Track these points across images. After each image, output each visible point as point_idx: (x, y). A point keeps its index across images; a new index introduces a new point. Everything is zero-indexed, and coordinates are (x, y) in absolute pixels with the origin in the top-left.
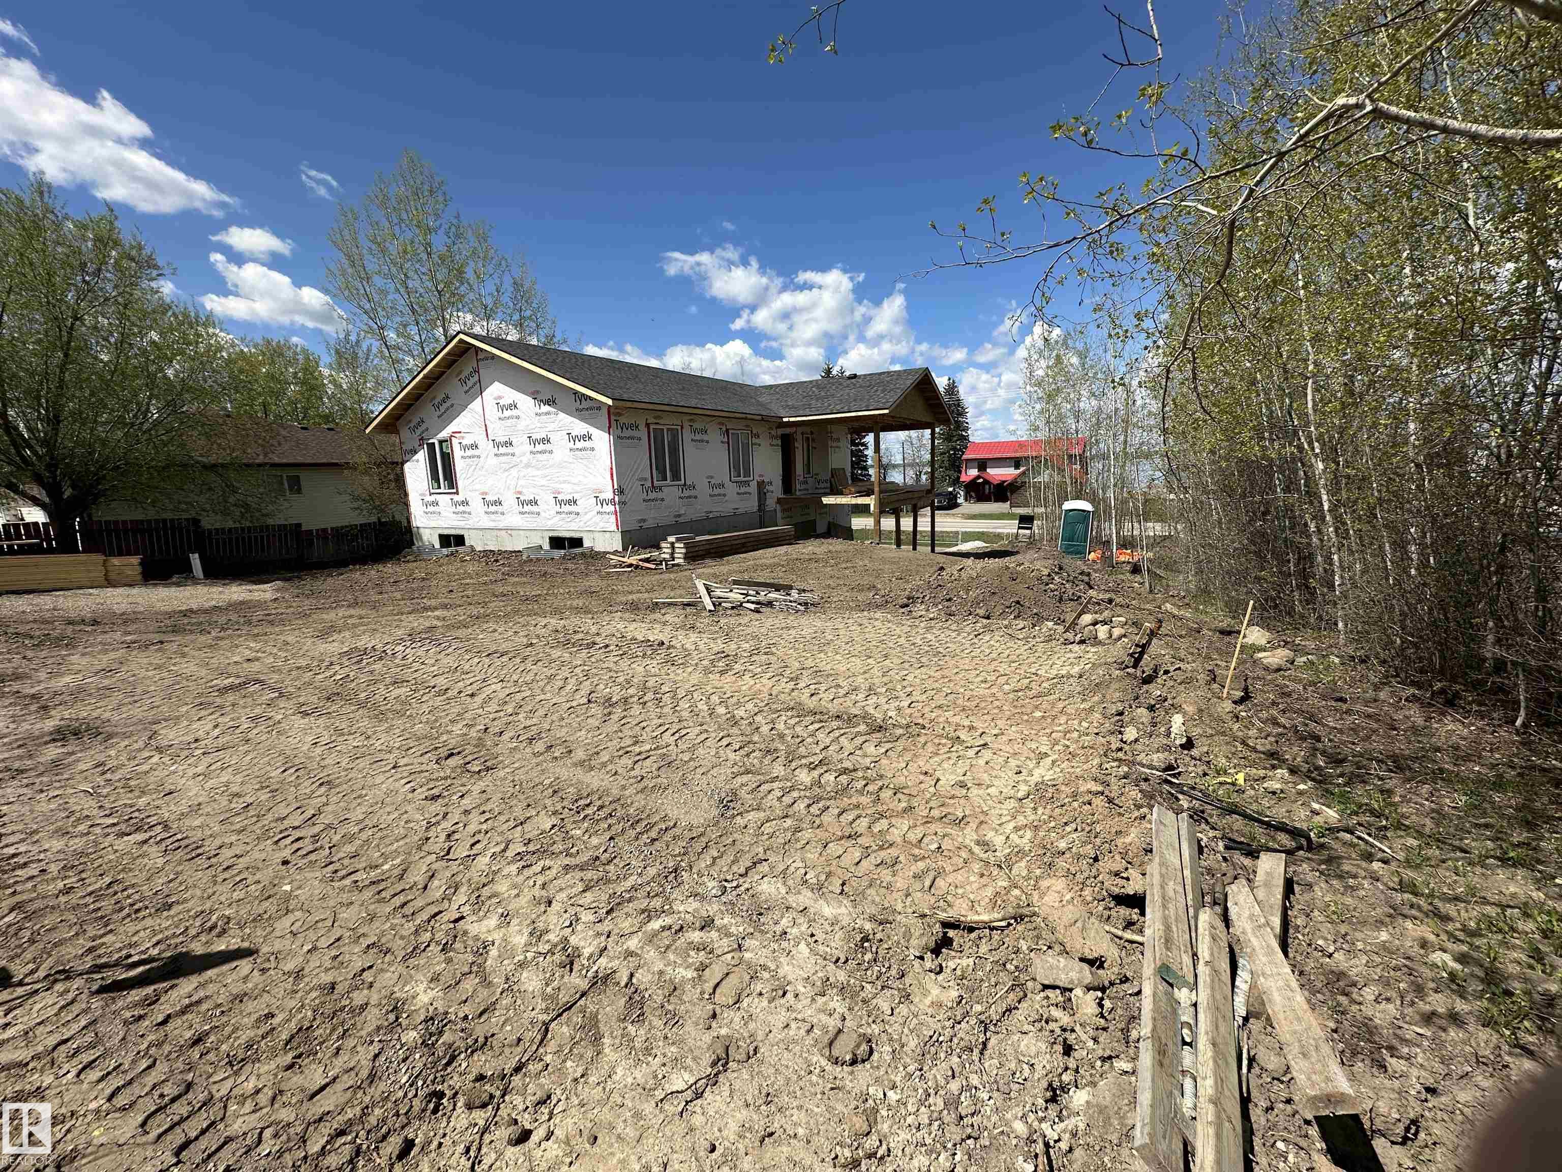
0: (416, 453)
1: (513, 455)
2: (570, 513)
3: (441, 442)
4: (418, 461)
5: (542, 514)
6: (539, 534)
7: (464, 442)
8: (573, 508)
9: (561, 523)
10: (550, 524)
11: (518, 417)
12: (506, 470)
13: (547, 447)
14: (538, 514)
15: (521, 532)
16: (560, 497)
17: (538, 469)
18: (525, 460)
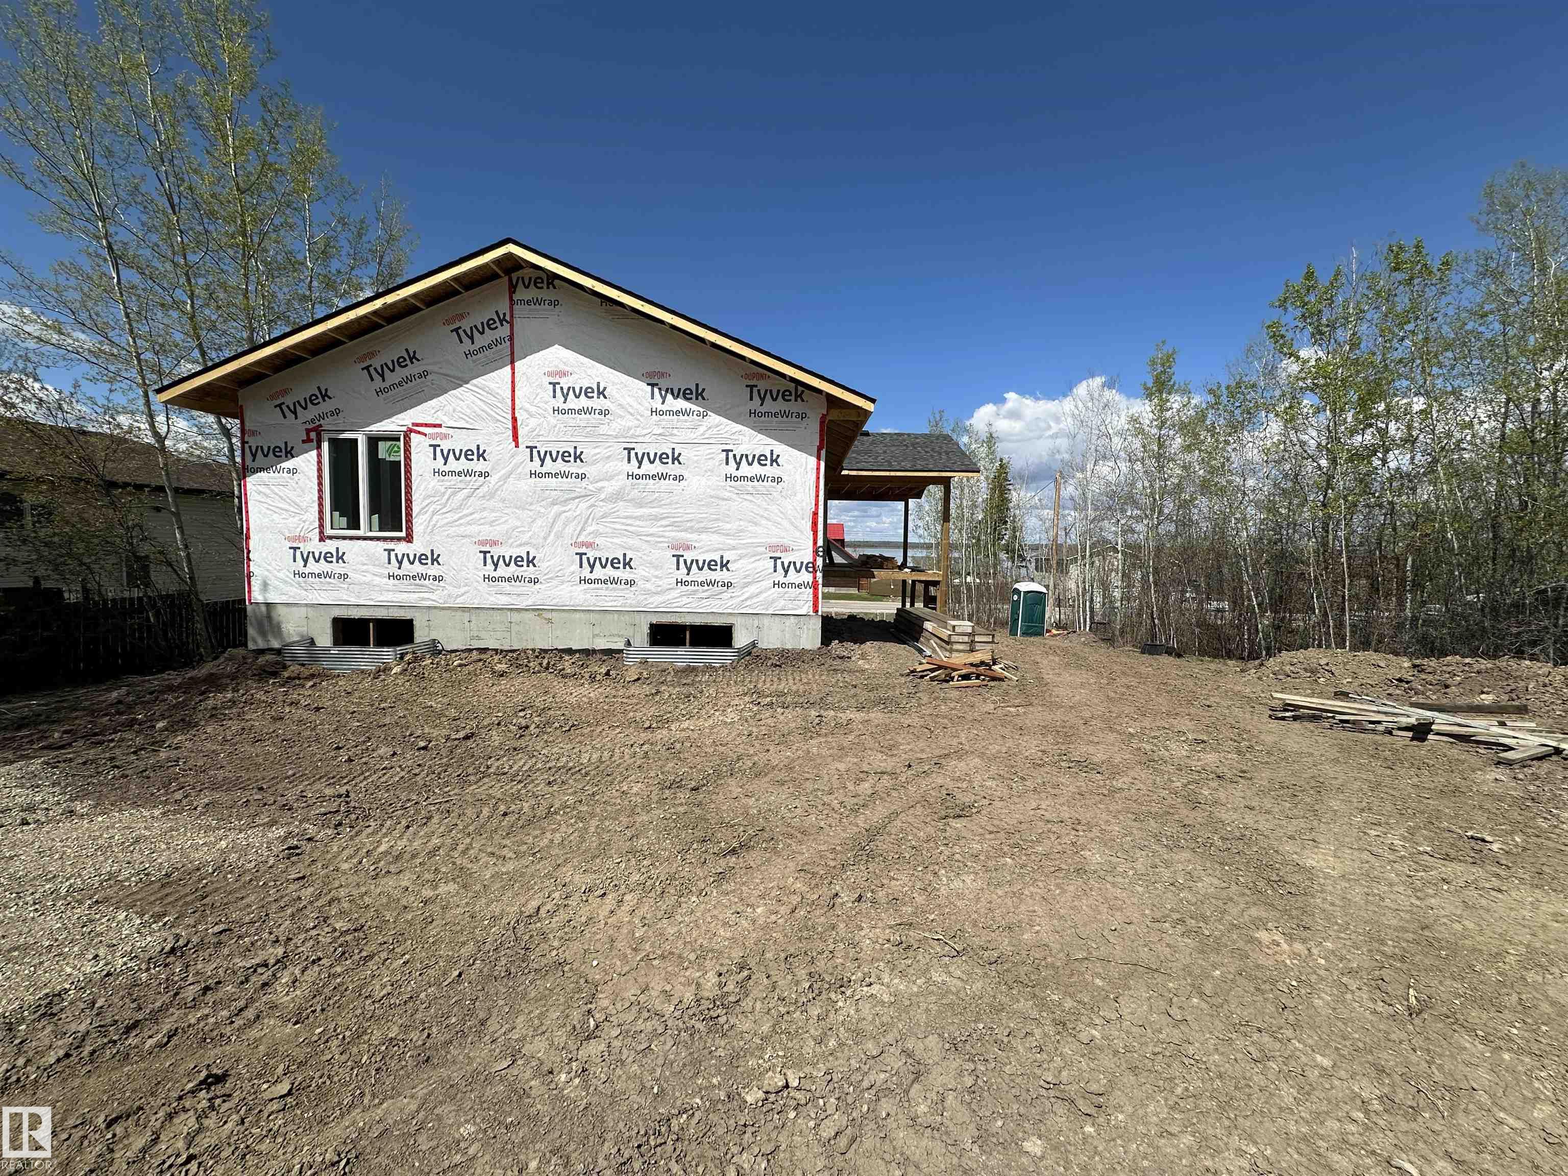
0: (290, 454)
1: (583, 477)
2: (711, 583)
3: (373, 442)
4: (293, 471)
5: (640, 583)
6: (627, 617)
7: (446, 445)
8: (719, 575)
9: (685, 600)
10: (656, 603)
11: (605, 413)
12: (554, 503)
13: (672, 469)
14: (631, 583)
15: (578, 615)
16: (689, 556)
17: (641, 506)
18: (611, 487)
